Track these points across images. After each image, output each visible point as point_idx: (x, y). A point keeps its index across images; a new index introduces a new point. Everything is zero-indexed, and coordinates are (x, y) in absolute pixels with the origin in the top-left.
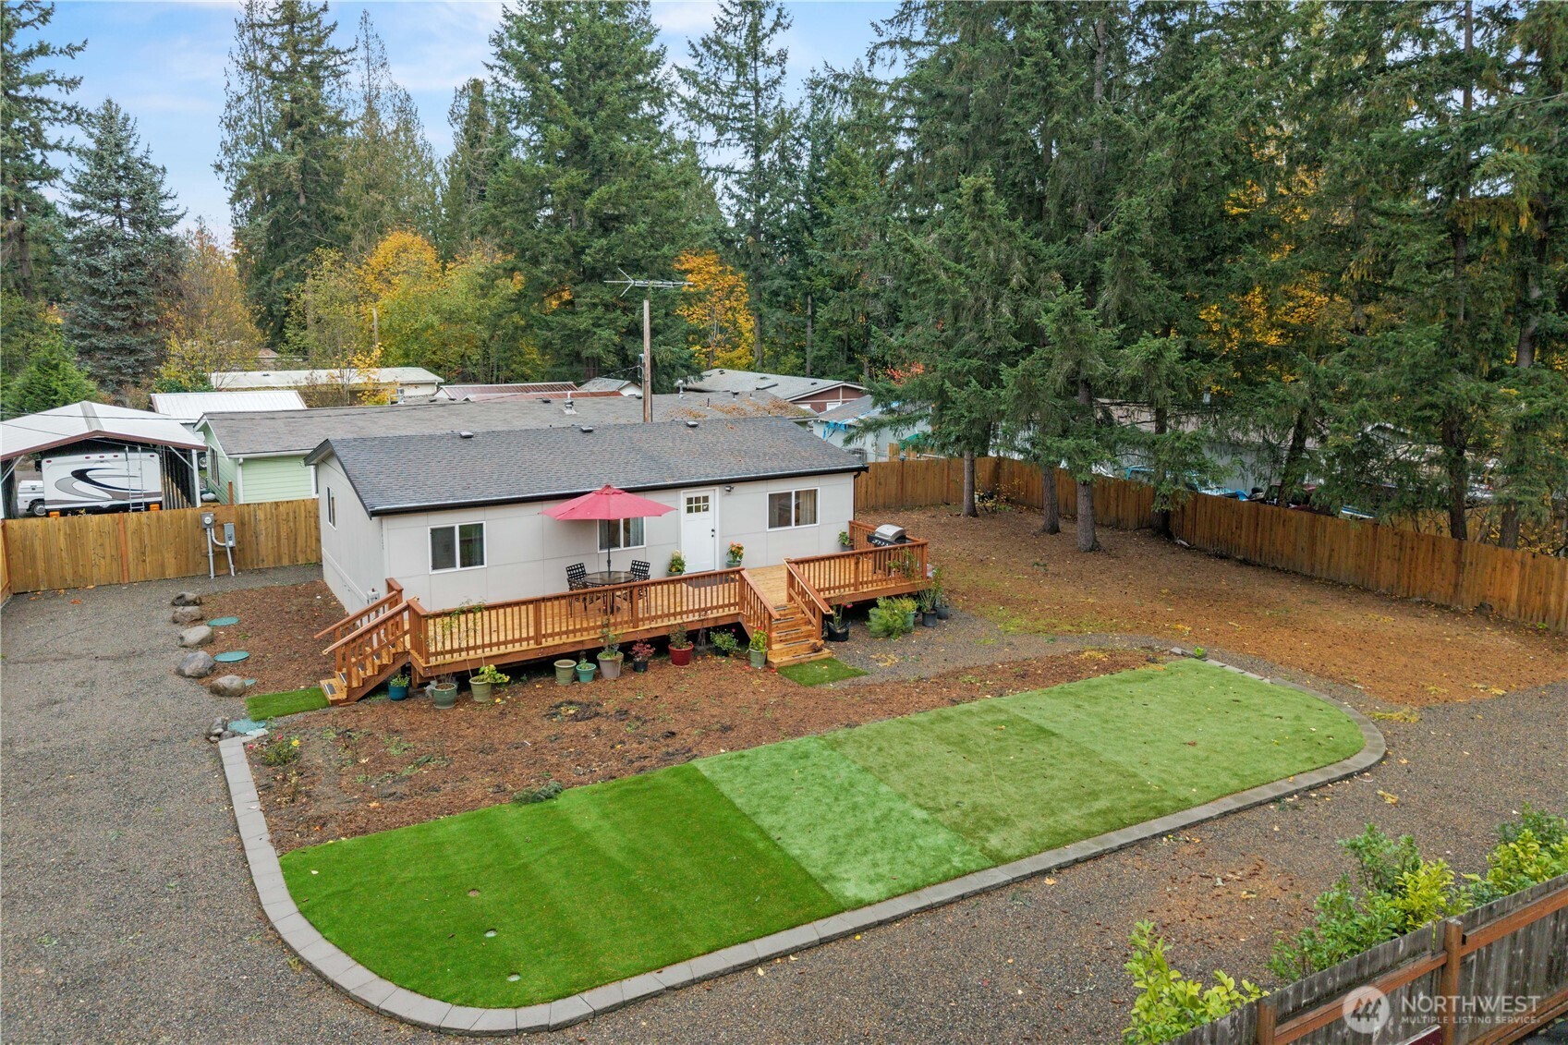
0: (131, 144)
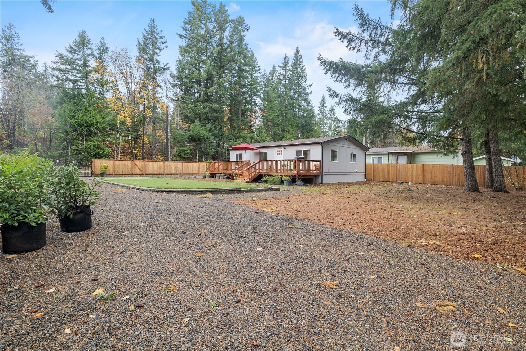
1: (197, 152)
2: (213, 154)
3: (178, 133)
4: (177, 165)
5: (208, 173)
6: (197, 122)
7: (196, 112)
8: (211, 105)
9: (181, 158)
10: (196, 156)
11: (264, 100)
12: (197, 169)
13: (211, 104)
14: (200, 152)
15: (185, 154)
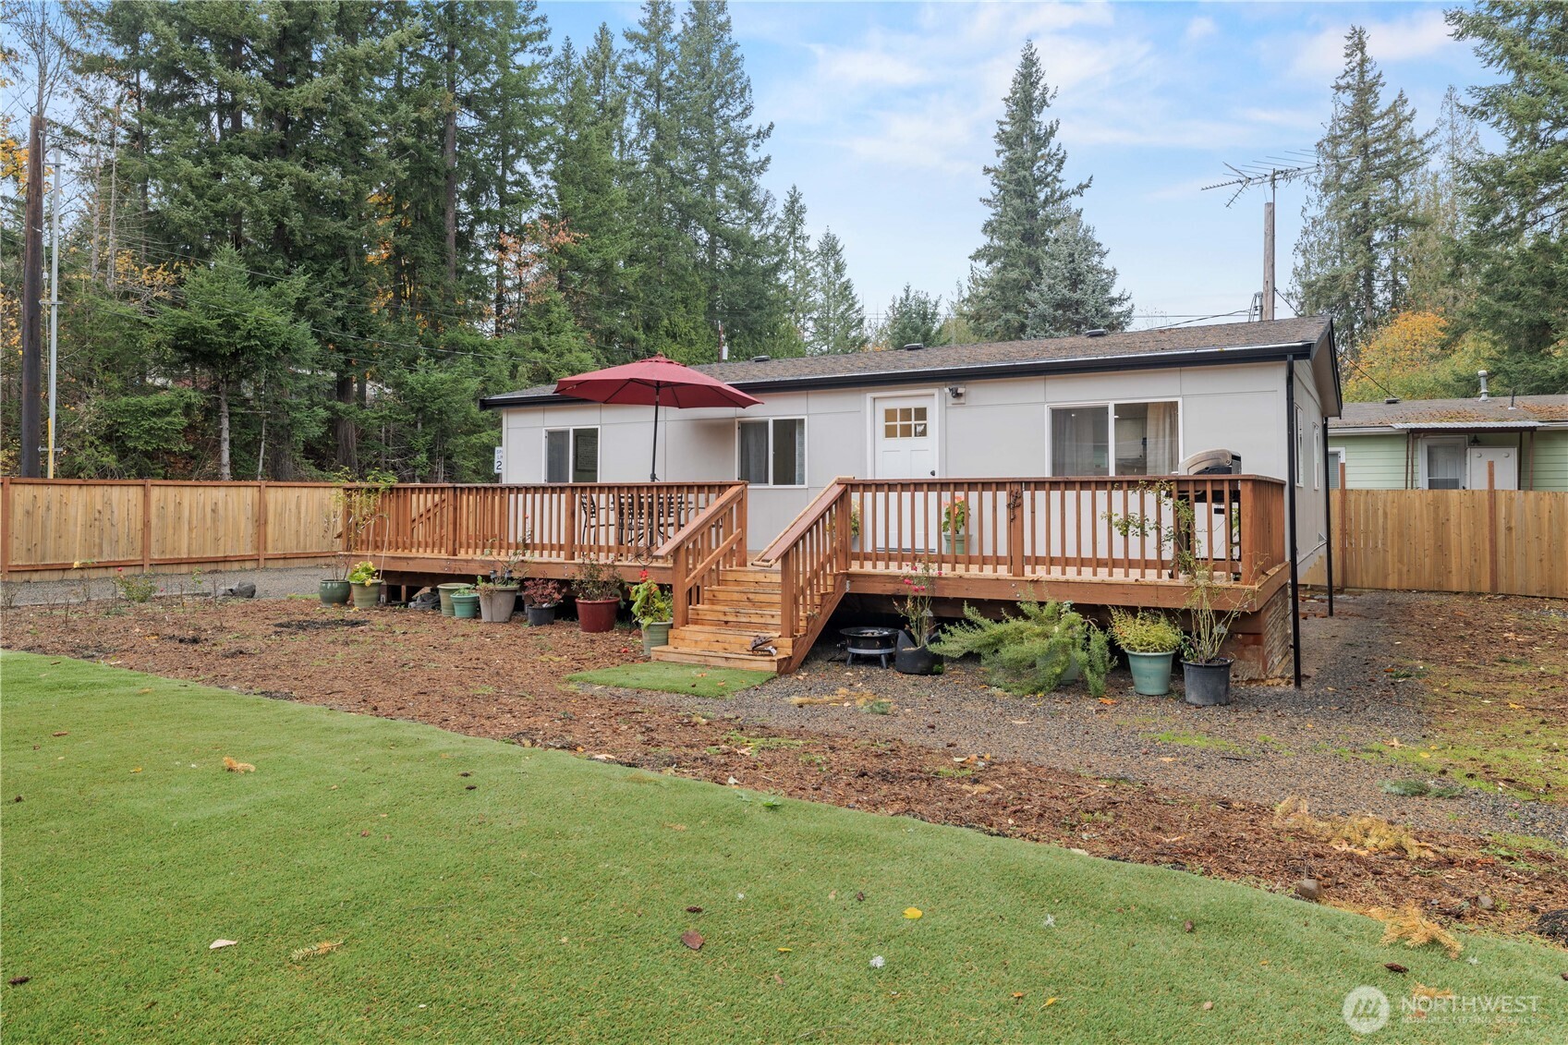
1: (226, 423)
2: (316, 431)
3: (111, 309)
4: (108, 503)
5: (363, 570)
6: (226, 259)
7: (220, 206)
8: (304, 173)
9: (123, 453)
10: (218, 443)
11: (562, 176)
12: (246, 528)
13: (305, 166)
14: (243, 423)
15: (149, 431)
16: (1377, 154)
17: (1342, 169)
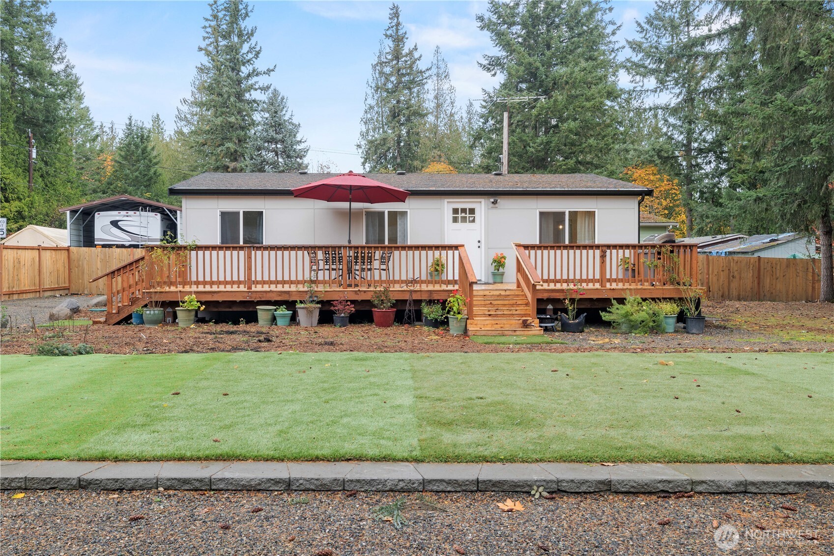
0: (284, 112)
16: (403, 75)
17: (387, 80)
